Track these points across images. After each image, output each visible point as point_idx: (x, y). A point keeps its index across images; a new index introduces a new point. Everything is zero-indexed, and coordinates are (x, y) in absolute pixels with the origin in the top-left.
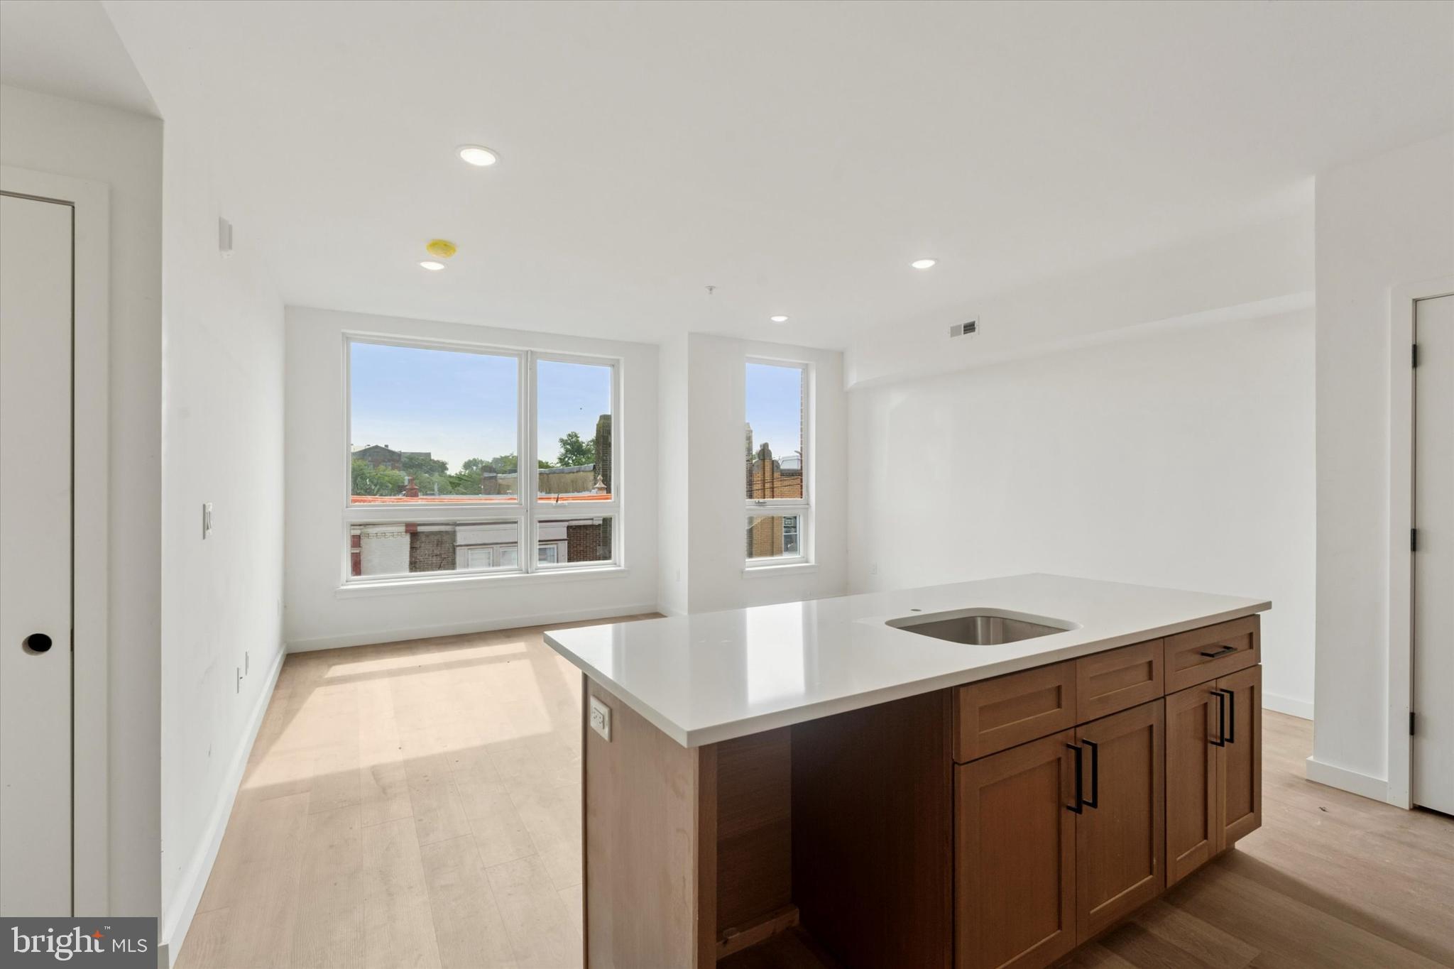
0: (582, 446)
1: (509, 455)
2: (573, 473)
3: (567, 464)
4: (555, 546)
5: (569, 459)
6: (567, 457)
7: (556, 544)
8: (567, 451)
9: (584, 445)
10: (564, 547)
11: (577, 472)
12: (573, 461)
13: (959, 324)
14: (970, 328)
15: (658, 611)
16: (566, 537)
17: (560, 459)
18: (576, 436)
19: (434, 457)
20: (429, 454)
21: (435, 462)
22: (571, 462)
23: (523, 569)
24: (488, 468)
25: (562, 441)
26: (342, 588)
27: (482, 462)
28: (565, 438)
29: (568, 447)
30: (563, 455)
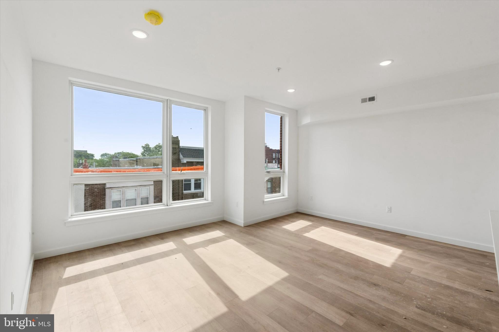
0: (151, 149)
1: (121, 152)
3: (145, 155)
5: (145, 154)
6: (144, 153)
7: (149, 186)
8: (145, 151)
9: (151, 148)
12: (147, 155)
13: (365, 97)
14: (372, 99)
15: (224, 220)
17: (142, 153)
18: (148, 145)
20: (86, 151)
21: (89, 154)
22: (146, 154)
23: (165, 204)
24: (112, 157)
25: (143, 147)
26: (70, 220)
27: (109, 154)
28: (144, 146)
29: (145, 149)
30: (143, 152)
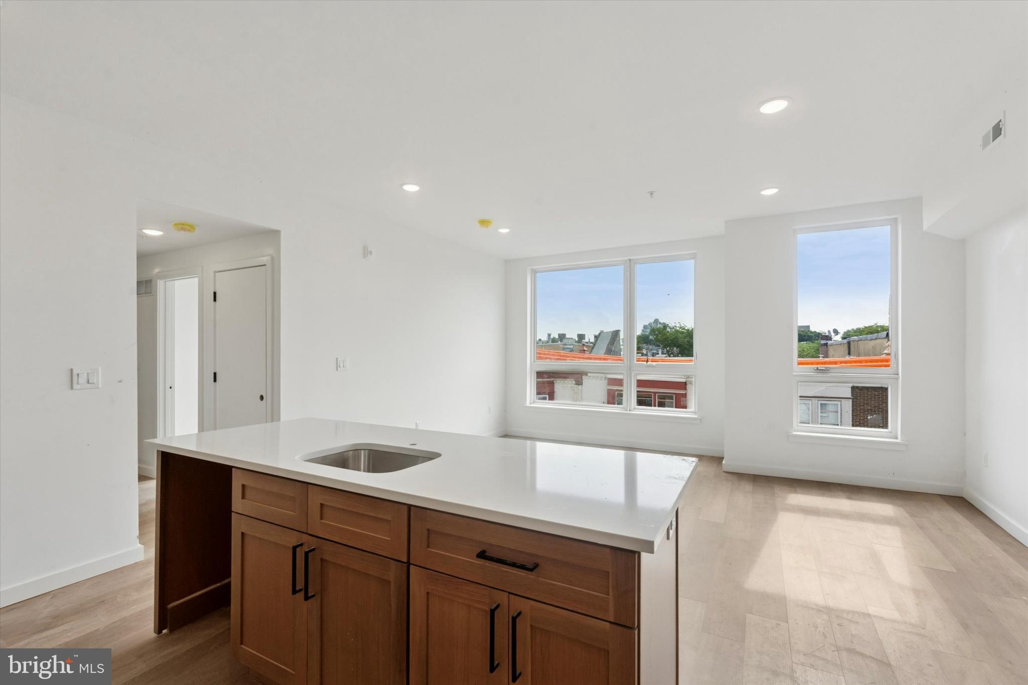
2: (874, 340)
4: (839, 403)
7: (841, 401)
10: (848, 406)
11: (876, 339)
14: (997, 131)
16: (850, 396)
19: (812, 329)
20: (808, 327)
21: (812, 332)
23: (625, 408)
